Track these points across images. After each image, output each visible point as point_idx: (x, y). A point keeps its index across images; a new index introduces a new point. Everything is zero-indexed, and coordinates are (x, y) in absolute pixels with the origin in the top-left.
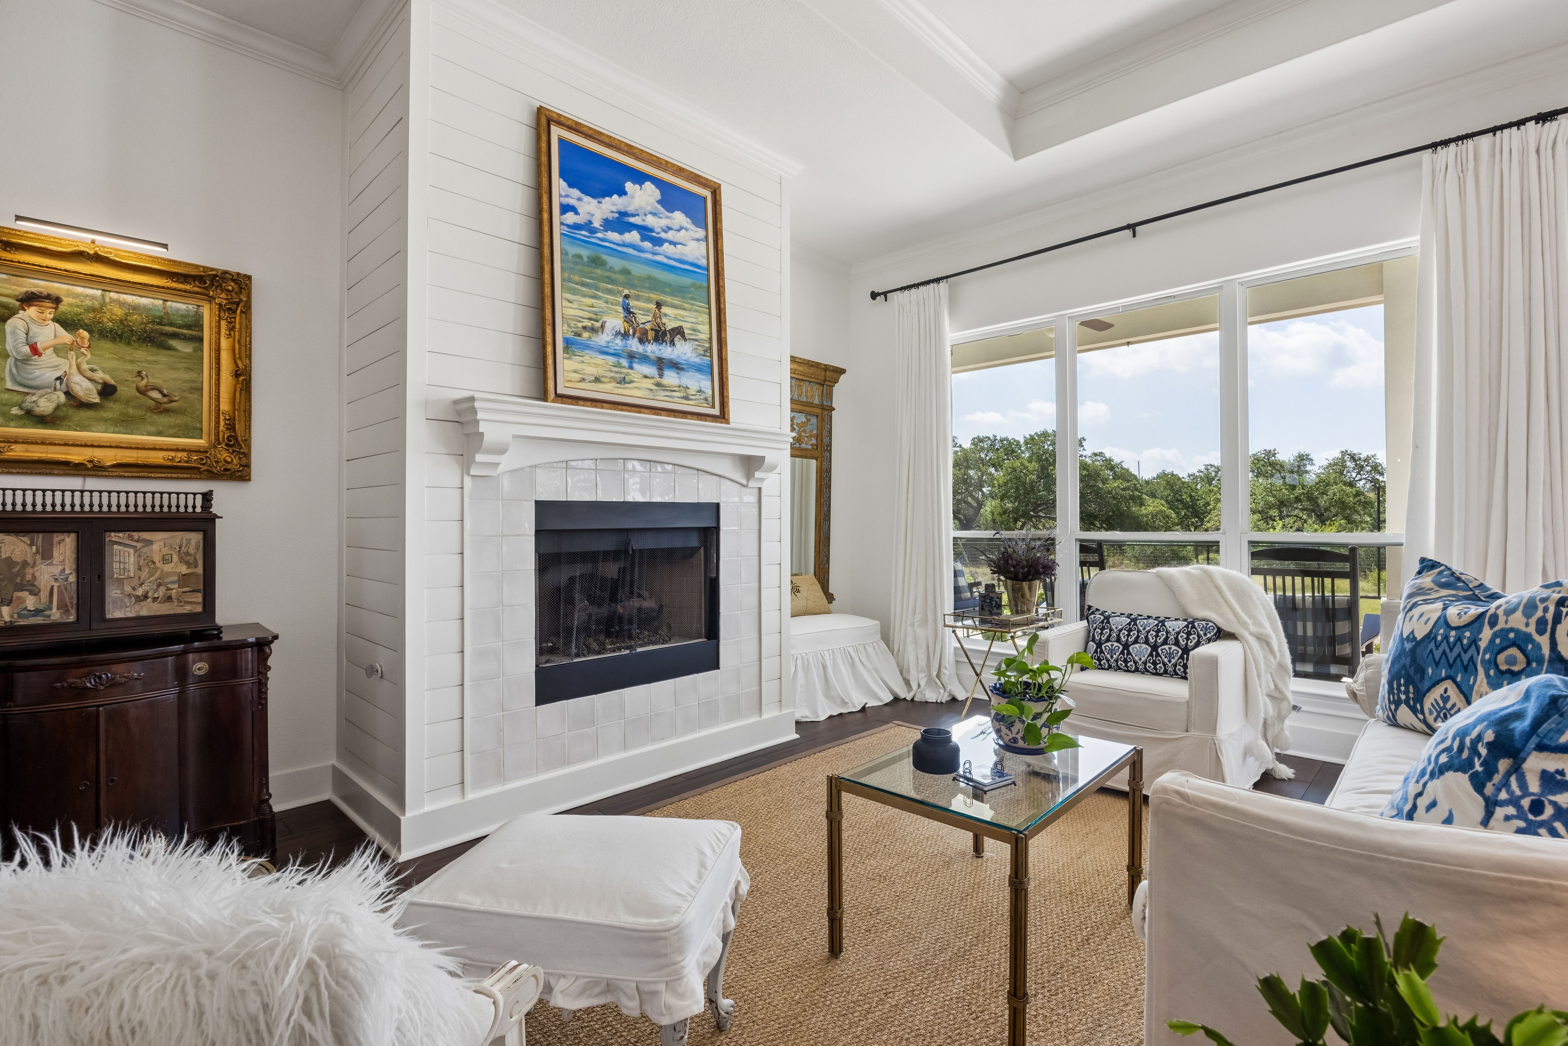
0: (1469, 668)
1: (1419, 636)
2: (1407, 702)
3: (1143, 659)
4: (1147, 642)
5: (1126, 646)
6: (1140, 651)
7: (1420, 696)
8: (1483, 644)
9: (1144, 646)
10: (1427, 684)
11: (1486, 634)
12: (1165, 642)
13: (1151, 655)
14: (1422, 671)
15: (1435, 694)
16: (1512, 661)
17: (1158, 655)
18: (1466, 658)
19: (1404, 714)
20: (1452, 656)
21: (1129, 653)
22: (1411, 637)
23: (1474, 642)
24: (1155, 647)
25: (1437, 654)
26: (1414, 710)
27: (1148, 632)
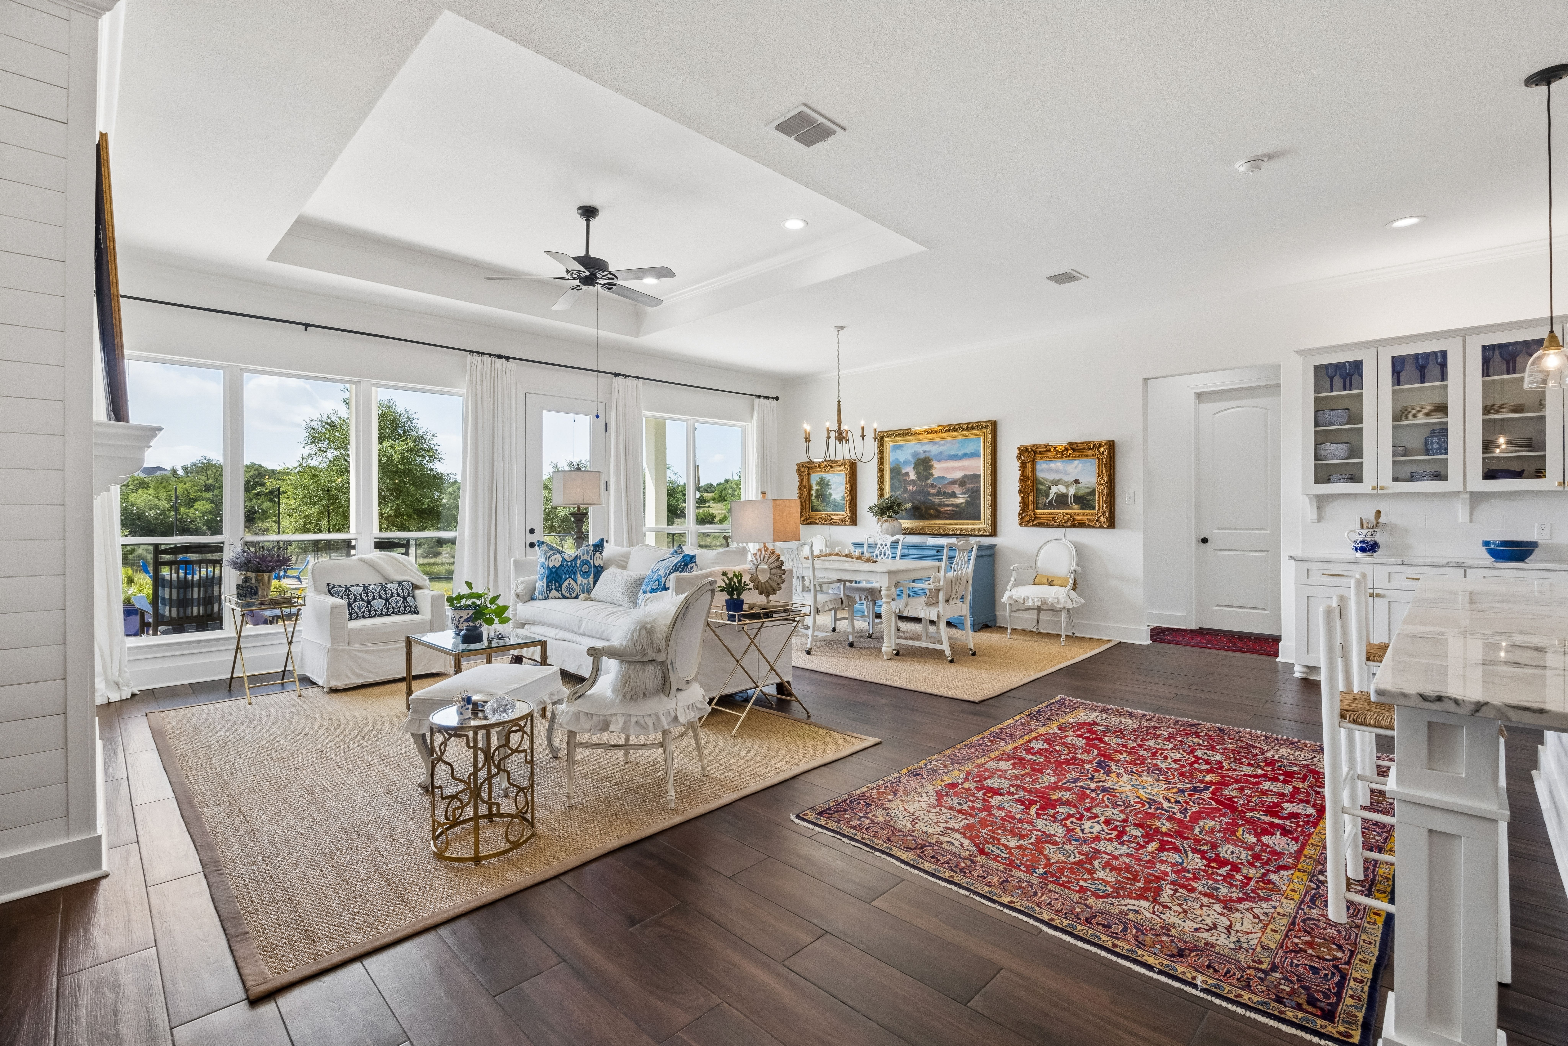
0: (575, 573)
1: (557, 566)
2: (555, 589)
3: (381, 608)
4: (381, 598)
5: (369, 602)
6: (378, 604)
7: (560, 586)
8: (578, 565)
9: (380, 600)
10: (563, 581)
11: (579, 562)
12: (392, 596)
13: (385, 604)
14: (560, 577)
15: (566, 583)
16: (585, 569)
17: (389, 604)
18: (574, 570)
19: (554, 593)
20: (570, 571)
21: (371, 606)
22: (554, 567)
23: (576, 565)
24: (387, 600)
25: (565, 571)
26: (558, 591)
27: (379, 592)
